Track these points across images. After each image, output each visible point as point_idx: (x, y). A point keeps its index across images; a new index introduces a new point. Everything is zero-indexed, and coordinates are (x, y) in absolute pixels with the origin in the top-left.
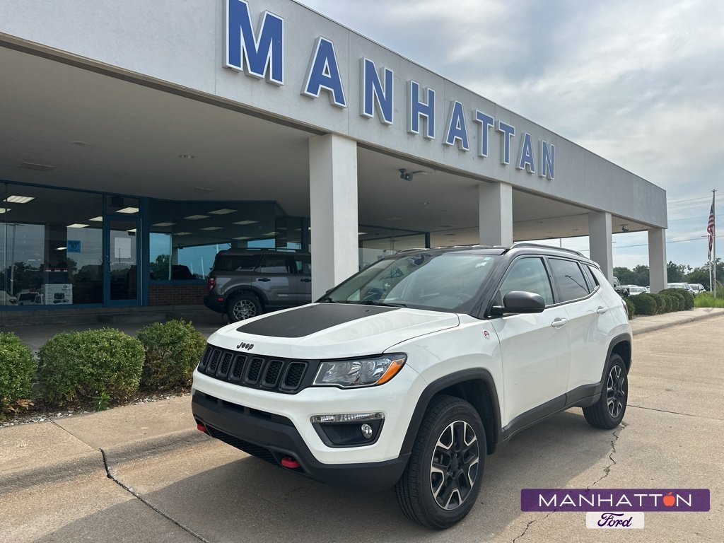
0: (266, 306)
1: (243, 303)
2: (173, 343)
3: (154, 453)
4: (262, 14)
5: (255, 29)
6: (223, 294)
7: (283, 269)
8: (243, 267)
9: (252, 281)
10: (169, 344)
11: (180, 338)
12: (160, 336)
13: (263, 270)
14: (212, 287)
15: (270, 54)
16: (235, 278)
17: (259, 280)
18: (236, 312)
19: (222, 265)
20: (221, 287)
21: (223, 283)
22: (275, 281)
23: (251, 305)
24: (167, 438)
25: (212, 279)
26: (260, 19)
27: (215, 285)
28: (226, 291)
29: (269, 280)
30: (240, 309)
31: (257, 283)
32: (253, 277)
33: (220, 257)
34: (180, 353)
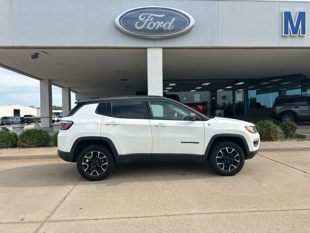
0: (297, 118)
1: (287, 116)
2: (267, 126)
3: (268, 151)
4: (297, 13)
5: (294, 18)
6: (279, 113)
7: (305, 103)
8: (287, 103)
9: (291, 108)
10: (266, 127)
11: (269, 125)
12: (263, 124)
13: (296, 103)
14: (274, 110)
15: (300, 26)
16: (284, 107)
17: (294, 108)
18: (284, 120)
19: (278, 102)
20: (278, 110)
21: (279, 109)
22: (301, 108)
23: (291, 117)
24: (271, 149)
25: (274, 108)
26: (296, 15)
27: (275, 110)
28: (280, 112)
29: (299, 107)
30: (286, 119)
31: (293, 109)
32: (291, 106)
33: (277, 99)
34: (270, 129)
